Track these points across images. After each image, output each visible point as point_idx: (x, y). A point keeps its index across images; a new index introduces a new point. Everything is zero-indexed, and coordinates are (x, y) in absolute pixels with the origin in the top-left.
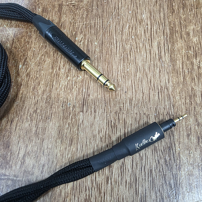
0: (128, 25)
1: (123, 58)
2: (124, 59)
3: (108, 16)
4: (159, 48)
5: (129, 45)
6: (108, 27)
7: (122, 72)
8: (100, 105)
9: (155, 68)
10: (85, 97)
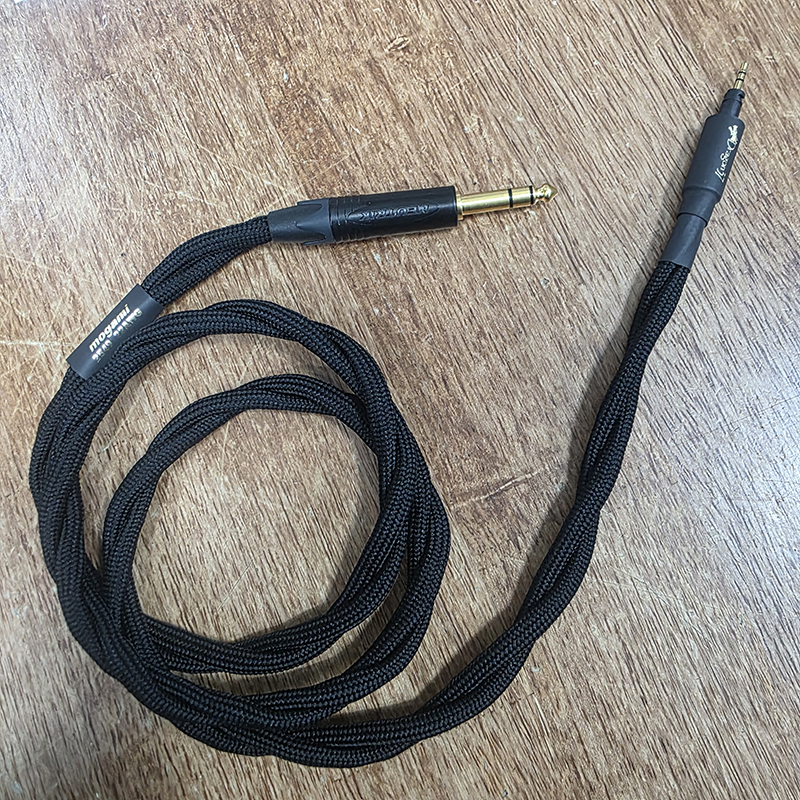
0: (568, 39)
1: (601, 124)
2: (605, 126)
3: (506, 38)
4: (669, 61)
5: (598, 87)
6: (525, 66)
7: (616, 156)
8: (613, 250)
9: (685, 112)
10: (569, 249)
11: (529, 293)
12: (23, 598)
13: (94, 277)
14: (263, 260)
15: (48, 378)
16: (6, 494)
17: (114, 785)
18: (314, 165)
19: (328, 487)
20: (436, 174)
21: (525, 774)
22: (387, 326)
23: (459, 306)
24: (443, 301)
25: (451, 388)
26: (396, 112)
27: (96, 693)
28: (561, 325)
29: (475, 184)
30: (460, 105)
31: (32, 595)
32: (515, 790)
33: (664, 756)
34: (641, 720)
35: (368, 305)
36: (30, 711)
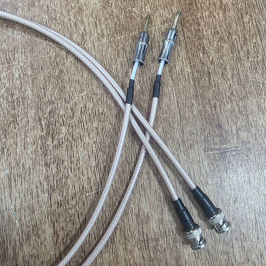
11: (252, 84)
12: (35, 143)
13: (93, 30)
14: (159, 43)
15: (65, 62)
16: (37, 101)
17: (54, 223)
18: (186, 15)
19: (163, 133)
20: (230, 32)
21: (210, 254)
22: (199, 81)
23: (226, 82)
24: (221, 78)
25: (217, 110)
26: (221, 6)
27: (55, 186)
28: (260, 99)
29: (242, 40)
30: (244, 11)
31: (39, 143)
32: (205, 259)
33: (260, 259)
34: (255, 245)
35: (194, 71)
36: (27, 187)
